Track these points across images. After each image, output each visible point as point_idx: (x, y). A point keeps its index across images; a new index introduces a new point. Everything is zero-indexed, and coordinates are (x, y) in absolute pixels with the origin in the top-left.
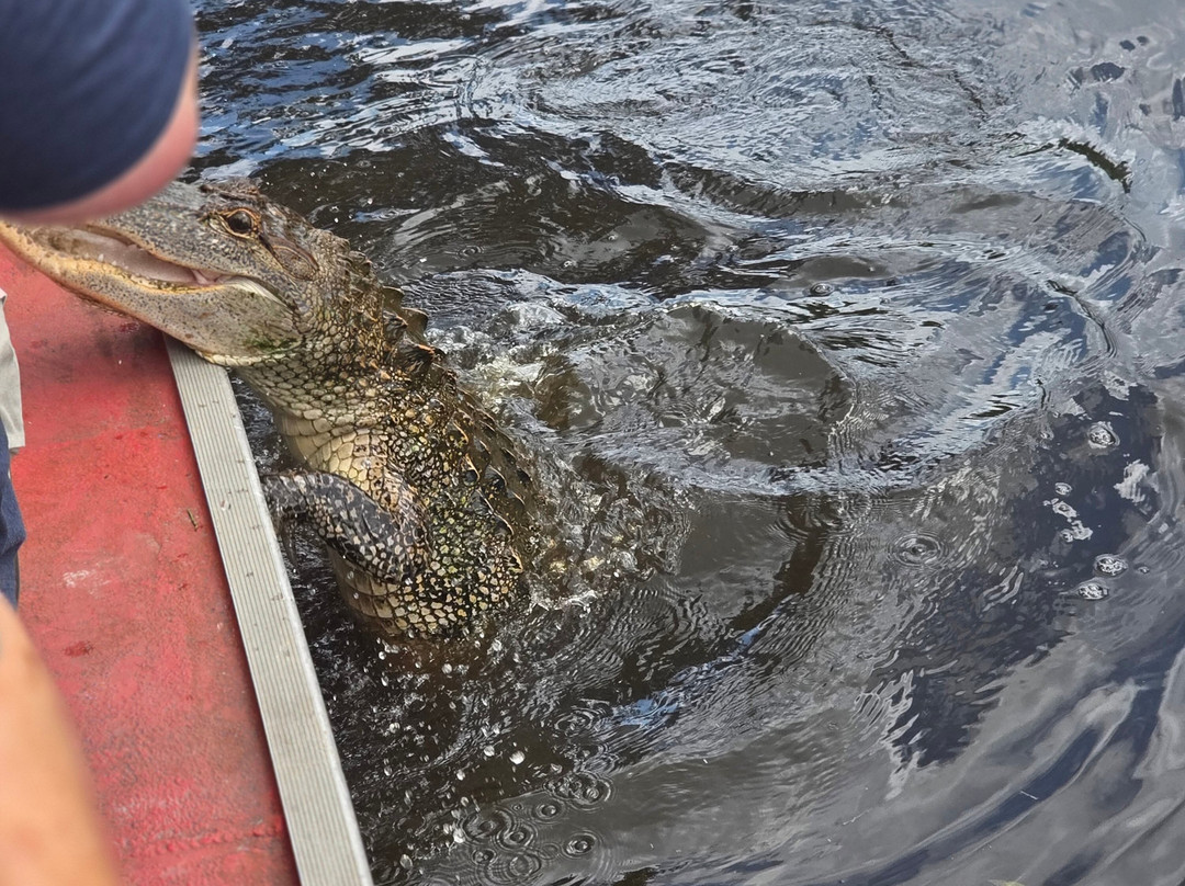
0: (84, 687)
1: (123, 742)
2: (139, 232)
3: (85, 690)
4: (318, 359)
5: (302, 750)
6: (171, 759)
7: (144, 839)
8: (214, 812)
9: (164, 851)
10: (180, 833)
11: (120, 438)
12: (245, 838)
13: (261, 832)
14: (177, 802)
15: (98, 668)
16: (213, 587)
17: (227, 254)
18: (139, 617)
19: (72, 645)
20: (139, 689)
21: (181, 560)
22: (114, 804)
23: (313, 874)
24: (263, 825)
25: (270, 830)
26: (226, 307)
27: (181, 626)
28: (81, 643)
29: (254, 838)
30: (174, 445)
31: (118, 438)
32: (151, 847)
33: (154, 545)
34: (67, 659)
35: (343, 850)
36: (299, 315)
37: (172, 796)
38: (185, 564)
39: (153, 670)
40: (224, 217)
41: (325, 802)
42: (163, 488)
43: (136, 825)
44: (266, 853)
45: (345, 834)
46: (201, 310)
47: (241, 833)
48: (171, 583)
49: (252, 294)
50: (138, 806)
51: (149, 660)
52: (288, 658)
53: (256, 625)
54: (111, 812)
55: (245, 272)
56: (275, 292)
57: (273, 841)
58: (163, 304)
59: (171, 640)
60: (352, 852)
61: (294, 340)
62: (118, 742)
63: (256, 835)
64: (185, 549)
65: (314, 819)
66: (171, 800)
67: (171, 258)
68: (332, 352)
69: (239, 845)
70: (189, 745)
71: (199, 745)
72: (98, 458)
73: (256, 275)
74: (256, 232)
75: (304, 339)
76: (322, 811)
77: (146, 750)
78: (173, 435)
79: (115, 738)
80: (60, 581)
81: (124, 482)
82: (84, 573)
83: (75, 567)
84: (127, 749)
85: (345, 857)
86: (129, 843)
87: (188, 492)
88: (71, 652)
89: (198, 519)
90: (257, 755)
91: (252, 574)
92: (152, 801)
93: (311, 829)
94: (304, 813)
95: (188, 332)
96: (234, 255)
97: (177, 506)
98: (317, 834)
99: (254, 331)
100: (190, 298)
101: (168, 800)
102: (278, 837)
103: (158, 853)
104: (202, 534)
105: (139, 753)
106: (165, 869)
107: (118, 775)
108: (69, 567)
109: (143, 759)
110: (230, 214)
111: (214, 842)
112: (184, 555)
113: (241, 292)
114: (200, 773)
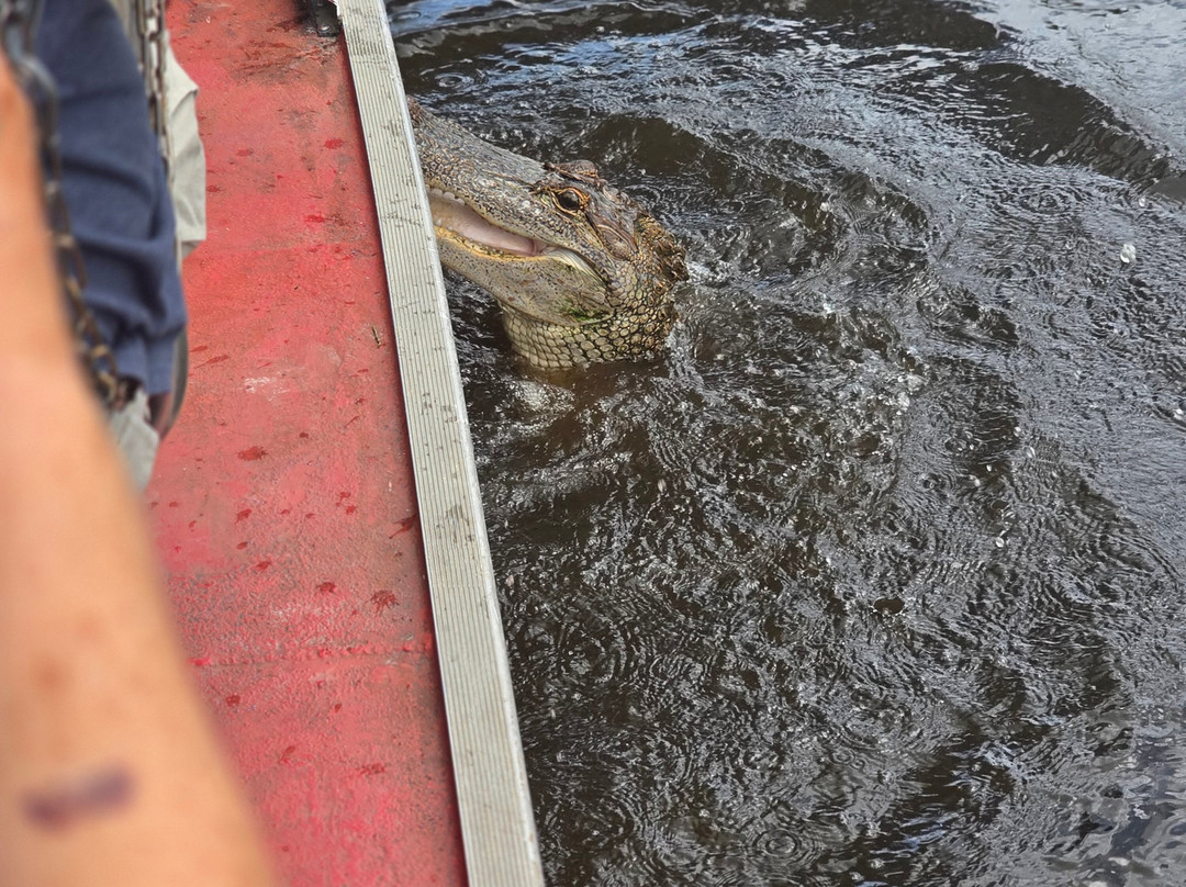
0: (254, 490)
1: (285, 549)
2: (473, 196)
3: (254, 493)
4: (624, 337)
5: (459, 572)
6: (331, 569)
7: (297, 643)
8: (367, 624)
9: (315, 656)
10: (332, 641)
11: (314, 251)
12: (394, 652)
13: (410, 648)
14: (332, 611)
15: (268, 474)
16: (390, 405)
17: (551, 226)
18: (313, 428)
19: (245, 449)
20: (306, 497)
21: (360, 374)
22: (271, 607)
23: (458, 693)
24: (413, 641)
25: (420, 647)
26: (545, 276)
27: (354, 440)
28: (255, 448)
29: (404, 653)
30: (366, 262)
31: (312, 251)
32: (303, 651)
33: (336, 358)
34: (239, 462)
35: (489, 673)
36: (611, 290)
37: (328, 604)
38: (365, 380)
39: (322, 480)
40: (556, 194)
41: (476, 624)
42: (352, 303)
43: (291, 629)
44: (414, 669)
45: (492, 659)
46: (522, 277)
47: (391, 648)
48: (349, 397)
49: (569, 267)
50: (294, 611)
51: (318, 471)
52: (455, 480)
53: (427, 445)
54: (267, 614)
55: (566, 245)
56: (592, 266)
57: (421, 658)
58: (490, 269)
59: (342, 453)
60: (498, 677)
61: (608, 313)
62: (280, 548)
63: (405, 650)
64: (366, 364)
65: (463, 641)
66: (327, 608)
67: (501, 223)
68: (637, 332)
69: (388, 658)
70: (349, 557)
71: (358, 558)
72: (291, 269)
73: (575, 248)
74: (583, 210)
75: (616, 313)
76: (473, 633)
77: (308, 560)
78: (367, 252)
79: (278, 543)
80: (241, 385)
81: (314, 294)
82: (265, 380)
83: (257, 374)
84: (289, 555)
85: (490, 680)
86: (282, 646)
87: (376, 310)
88: (244, 456)
89: (383, 337)
90: (415, 573)
91: (429, 394)
92: (308, 607)
93: (459, 651)
94: (455, 634)
95: (511, 296)
96: (558, 228)
97: (363, 321)
98: (465, 655)
99: (570, 300)
100: (514, 265)
101: (323, 608)
102: (427, 655)
103: (308, 657)
104: (384, 352)
105: (300, 560)
106: (314, 675)
107: (278, 579)
108: (250, 373)
109: (303, 566)
110: (561, 192)
111: (364, 652)
112: (364, 371)
113: (559, 263)
114: (357, 585)
